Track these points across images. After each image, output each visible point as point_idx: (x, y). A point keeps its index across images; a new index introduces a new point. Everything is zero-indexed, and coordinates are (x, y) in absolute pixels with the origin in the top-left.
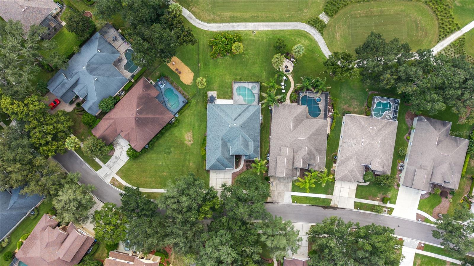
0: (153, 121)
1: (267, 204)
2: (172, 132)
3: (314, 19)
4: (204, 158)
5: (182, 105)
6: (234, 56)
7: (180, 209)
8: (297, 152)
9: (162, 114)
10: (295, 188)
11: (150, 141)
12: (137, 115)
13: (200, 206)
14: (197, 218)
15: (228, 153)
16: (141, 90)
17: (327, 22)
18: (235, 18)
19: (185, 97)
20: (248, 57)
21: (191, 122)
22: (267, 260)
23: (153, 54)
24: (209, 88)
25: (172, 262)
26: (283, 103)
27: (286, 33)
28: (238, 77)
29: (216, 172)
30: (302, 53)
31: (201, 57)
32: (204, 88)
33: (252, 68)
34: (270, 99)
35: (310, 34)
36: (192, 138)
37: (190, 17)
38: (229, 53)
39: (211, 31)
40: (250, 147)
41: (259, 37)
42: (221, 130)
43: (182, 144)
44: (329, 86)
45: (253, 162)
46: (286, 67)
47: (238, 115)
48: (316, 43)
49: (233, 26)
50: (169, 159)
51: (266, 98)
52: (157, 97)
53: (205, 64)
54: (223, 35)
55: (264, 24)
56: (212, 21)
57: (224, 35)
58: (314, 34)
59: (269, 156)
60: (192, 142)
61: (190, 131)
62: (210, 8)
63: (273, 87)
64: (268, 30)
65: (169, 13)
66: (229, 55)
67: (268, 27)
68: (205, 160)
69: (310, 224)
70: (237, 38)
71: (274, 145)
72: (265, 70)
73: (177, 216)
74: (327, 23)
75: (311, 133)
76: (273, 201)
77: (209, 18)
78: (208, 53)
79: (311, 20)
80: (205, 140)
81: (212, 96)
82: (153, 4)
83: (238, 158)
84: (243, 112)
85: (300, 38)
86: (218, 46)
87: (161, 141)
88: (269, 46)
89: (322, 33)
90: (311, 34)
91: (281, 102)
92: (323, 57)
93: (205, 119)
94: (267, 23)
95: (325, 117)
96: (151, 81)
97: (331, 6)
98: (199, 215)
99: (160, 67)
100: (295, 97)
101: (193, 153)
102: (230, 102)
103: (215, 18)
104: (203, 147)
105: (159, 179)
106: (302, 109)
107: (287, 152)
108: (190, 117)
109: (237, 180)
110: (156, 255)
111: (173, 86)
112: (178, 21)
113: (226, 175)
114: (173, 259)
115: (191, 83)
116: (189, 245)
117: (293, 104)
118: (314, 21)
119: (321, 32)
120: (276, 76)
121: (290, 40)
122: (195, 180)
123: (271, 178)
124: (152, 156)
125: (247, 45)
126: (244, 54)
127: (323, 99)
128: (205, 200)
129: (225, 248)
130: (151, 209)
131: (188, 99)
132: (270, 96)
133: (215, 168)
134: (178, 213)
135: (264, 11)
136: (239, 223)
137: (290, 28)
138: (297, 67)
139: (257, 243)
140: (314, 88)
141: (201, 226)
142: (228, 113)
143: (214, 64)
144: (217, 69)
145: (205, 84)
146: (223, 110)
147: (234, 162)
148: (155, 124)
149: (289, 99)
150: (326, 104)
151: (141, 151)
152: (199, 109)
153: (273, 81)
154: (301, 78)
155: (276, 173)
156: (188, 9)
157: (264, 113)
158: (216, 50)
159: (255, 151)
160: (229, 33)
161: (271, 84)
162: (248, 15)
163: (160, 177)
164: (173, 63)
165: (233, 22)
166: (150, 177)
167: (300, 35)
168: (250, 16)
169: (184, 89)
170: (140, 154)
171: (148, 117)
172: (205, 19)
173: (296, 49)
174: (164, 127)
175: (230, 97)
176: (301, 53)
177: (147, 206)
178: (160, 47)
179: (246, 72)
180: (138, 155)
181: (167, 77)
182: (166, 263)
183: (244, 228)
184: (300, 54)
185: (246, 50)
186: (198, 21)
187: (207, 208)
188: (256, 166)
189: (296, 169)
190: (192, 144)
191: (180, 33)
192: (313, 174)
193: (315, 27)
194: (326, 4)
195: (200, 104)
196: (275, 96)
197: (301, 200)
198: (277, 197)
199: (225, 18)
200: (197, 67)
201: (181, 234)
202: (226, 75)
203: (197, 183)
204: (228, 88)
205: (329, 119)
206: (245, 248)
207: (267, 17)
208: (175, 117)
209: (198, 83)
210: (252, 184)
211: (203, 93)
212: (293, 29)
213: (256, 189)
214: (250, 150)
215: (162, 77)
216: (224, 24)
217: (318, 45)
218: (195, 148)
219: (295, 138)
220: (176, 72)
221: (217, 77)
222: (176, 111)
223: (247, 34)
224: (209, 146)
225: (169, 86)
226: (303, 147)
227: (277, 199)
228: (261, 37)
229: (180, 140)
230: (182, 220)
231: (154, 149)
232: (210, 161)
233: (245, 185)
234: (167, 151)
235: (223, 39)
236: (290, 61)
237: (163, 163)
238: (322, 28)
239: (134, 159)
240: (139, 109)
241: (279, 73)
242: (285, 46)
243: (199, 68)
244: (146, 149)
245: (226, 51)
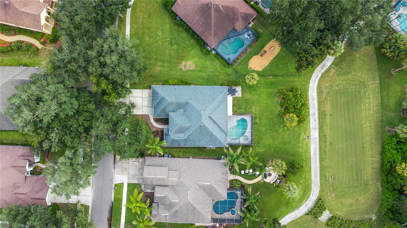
0: (207, 24)
1: (113, 155)
2: (195, 46)
3: (323, 205)
4: (165, 83)
5: (226, 57)
6: (281, 116)
7: (103, 54)
8: (173, 190)
9: (216, 34)
10: (132, 187)
11: (184, 22)
12: (214, 5)
13: (106, 78)
14: (92, 74)
15: (172, 110)
16: (242, 11)
17: (321, 220)
18: (323, 117)
19: (234, 61)
20: (280, 131)
21: (207, 68)
22: (48, 156)
23: (288, 20)
24: (245, 88)
25: (45, 47)
26: (229, 172)
27: (307, 174)
28: (257, 121)
29: (149, 96)
30: (288, 195)
31: (280, 78)
32: (246, 83)
33: (268, 136)
34: (234, 157)
35: (307, 200)
36: (188, 69)
37: (323, 66)
38: (285, 110)
39: (308, 90)
40: (178, 135)
41: (303, 143)
42: (197, 102)
43: (181, 58)
44: (249, 225)
45: (162, 139)
46: (270, 175)
47: (215, 120)
48: (297, 207)
49: (314, 114)
50: (164, 44)
51: (234, 152)
52: (234, 30)
53: (272, 84)
54: (305, 103)
55: (318, 149)
56: (320, 90)
57: (305, 105)
58: (307, 205)
59: (168, 157)
60: (184, 69)
61: (196, 67)
62: (334, 89)
63: (249, 160)
64: (310, 153)
65: (333, 41)
66: (282, 111)
67: (314, 153)
68: (163, 85)
69: (90, 205)
70: (302, 119)
71: (182, 162)
72: (266, 151)
73: (95, 51)
74: (319, 220)
75: (196, 206)
76: (117, 162)
77: (323, 87)
78: (284, 86)
79: (322, 202)
80: (186, 83)
81: (237, 92)
82: (343, 22)
83: (166, 121)
84: (219, 127)
85: (302, 190)
86: (293, 97)
87: (184, 35)
88: (293, 155)
89: (308, 214)
90: (307, 202)
91: (230, 170)
92: (282, 216)
93: (210, 84)
94: (318, 153)
95: (215, 220)
96: (252, 24)
97: (338, 224)
98: (96, 76)
99: (268, 34)
100: (237, 185)
101: (171, 70)
102: (230, 112)
103: (323, 94)
104: (178, 82)
105: (140, 32)
106: (223, 195)
107: (173, 179)
108: (212, 67)
109: (139, 120)
110: (52, 29)
111: (247, 47)
112: (323, 51)
113: (146, 108)
114: (49, 48)
115: (250, 68)
116: (62, 65)
117: (229, 184)
118: (322, 205)
119: (310, 214)
120: (261, 164)
121: (300, 178)
122: (139, 72)
123: (143, 159)
124: (168, 24)
125: (293, 130)
126: (283, 127)
127: (234, 217)
128: (114, 83)
129: (54, 107)
130: (104, 21)
131: (232, 64)
132: (238, 157)
133: (154, 95)
134: (98, 52)
135: (331, 149)
136: (86, 125)
137: (313, 178)
138: (270, 187)
139: (63, 145)
140: (247, 208)
141: (83, 79)
142: (217, 110)
143: (272, 94)
144: (266, 97)
145: (251, 84)
146: (220, 104)
147: (161, 117)
148: (203, 27)
149: (234, 178)
150: (228, 220)
151: (173, 12)
152: (221, 77)
153: (254, 161)
154: (258, 192)
155: (148, 165)
156: (332, 64)
157: (217, 150)
158: (289, 96)
159: (174, 141)
160: (307, 110)
161: (251, 159)
162: (327, 130)
163: (144, 33)
164: (273, 48)
165: (319, 114)
166: (143, 22)
167: (305, 189)
168: (326, 133)
169: (243, 60)
170: (169, 10)
171: (211, 18)
172: (322, 83)
173: (293, 188)
174: (201, 38)
175: (236, 112)
176: (288, 193)
177: (108, 17)
178: (296, 29)
179: (264, 129)
180: (168, 8)
181: (257, 41)
182: (44, 41)
183: (81, 130)
184: (286, 192)
185: (288, 130)
186: (320, 75)
187: (103, 85)
188: (156, 143)
189: (154, 189)
190: (181, 69)
191: (310, 53)
192: (147, 210)
193: (315, 207)
194: (340, 218)
195: (227, 78)
196: (237, 163)
197: (118, 194)
198: (121, 167)
199: (323, 106)
200: (269, 75)
201: (73, 56)
202: (260, 107)
203: (135, 74)
204: (245, 109)
205: (212, 224)
206: (57, 131)
207: (325, 152)
208: (211, 50)
209: (251, 75)
210: (135, 139)
211: (240, 81)
212: (312, 182)
213: (129, 144)
214: (176, 135)
215: (257, 36)
216: (316, 104)
217: (295, 210)
218: (177, 72)
219: (189, 187)
220: (262, 52)
221: (257, 97)
222: (219, 50)
223: (305, 130)
224: (180, 88)
225: (247, 43)
226: (178, 197)
227: (119, 167)
228: (303, 146)
229: (186, 56)
230: (90, 56)
231: (175, 26)
232: (162, 89)
233: (134, 131)
234: (174, 41)
235: (300, 104)
236: (276, 178)
237: (160, 36)
238: (314, 214)
239: (163, 4)
240: (221, 8)
241: (263, 167)
242: (294, 174)
243: (267, 77)
244: (175, 17)
245: (287, 107)
